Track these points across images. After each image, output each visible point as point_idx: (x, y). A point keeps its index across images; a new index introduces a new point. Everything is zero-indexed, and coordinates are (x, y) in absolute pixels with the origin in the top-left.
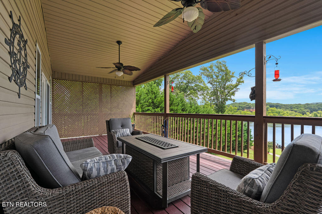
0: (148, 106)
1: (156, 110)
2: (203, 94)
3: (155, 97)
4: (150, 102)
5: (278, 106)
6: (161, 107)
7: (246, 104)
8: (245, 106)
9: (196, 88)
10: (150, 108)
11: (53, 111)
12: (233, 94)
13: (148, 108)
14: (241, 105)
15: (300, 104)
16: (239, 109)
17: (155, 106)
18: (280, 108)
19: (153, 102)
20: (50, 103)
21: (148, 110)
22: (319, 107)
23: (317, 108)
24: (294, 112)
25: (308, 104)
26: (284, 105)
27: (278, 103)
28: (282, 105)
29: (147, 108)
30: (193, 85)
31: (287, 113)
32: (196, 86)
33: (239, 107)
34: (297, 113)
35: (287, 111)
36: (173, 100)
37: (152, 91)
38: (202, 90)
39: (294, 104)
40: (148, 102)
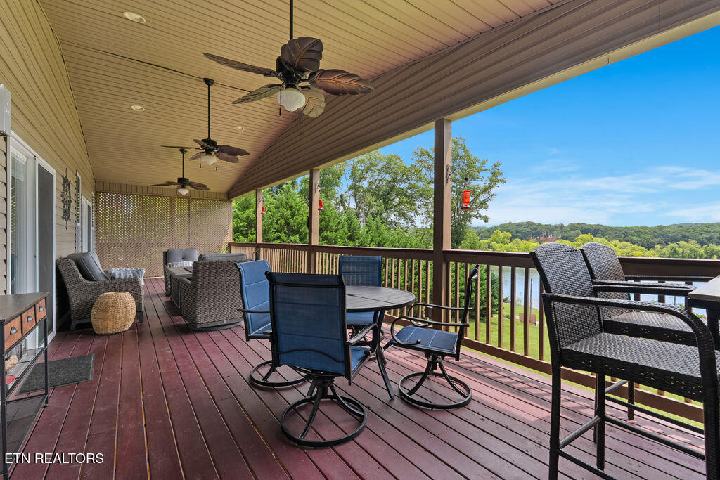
0: (277, 231)
1: (292, 238)
2: (426, 205)
3: (293, 215)
4: (281, 224)
5: (599, 230)
6: (301, 234)
7: (532, 227)
8: (529, 229)
9: (410, 192)
10: (282, 235)
11: (97, 239)
12: (484, 205)
13: (277, 234)
14: (519, 229)
15: (645, 228)
16: (513, 237)
17: (291, 231)
18: (603, 236)
19: (287, 224)
20: (93, 228)
21: (279, 238)
22: (683, 233)
23: (679, 236)
24: (629, 243)
25: (661, 227)
26: (612, 229)
27: (598, 225)
28: (607, 228)
29: (274, 236)
30: (404, 186)
31: (615, 246)
32: (411, 187)
33: (517, 232)
34: (635, 246)
35: (614, 241)
36: (329, 221)
37: (287, 203)
38: (421, 196)
39: (634, 226)
40: (277, 223)
